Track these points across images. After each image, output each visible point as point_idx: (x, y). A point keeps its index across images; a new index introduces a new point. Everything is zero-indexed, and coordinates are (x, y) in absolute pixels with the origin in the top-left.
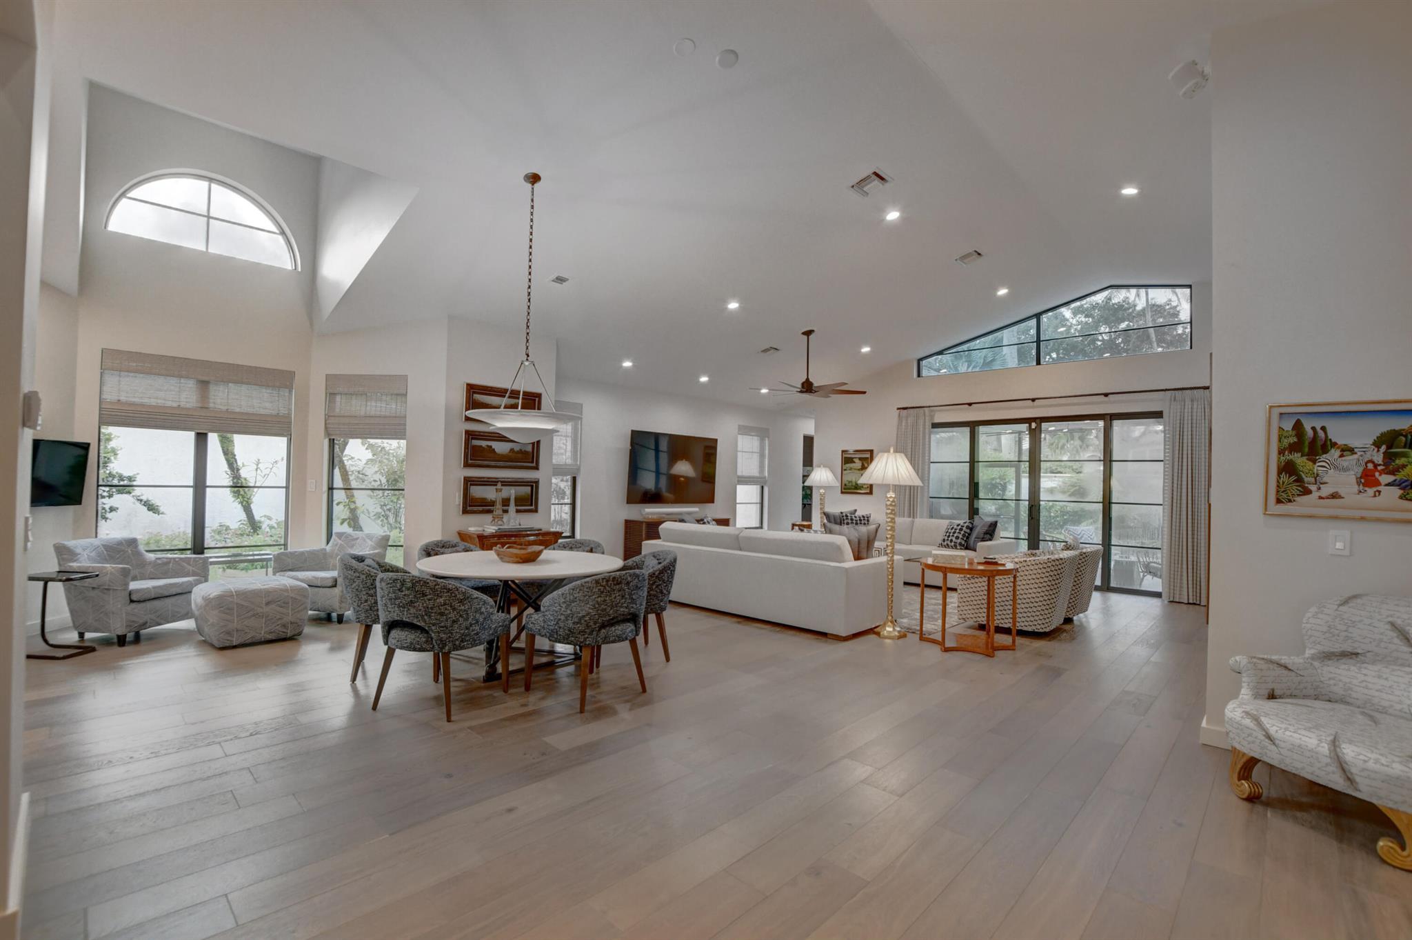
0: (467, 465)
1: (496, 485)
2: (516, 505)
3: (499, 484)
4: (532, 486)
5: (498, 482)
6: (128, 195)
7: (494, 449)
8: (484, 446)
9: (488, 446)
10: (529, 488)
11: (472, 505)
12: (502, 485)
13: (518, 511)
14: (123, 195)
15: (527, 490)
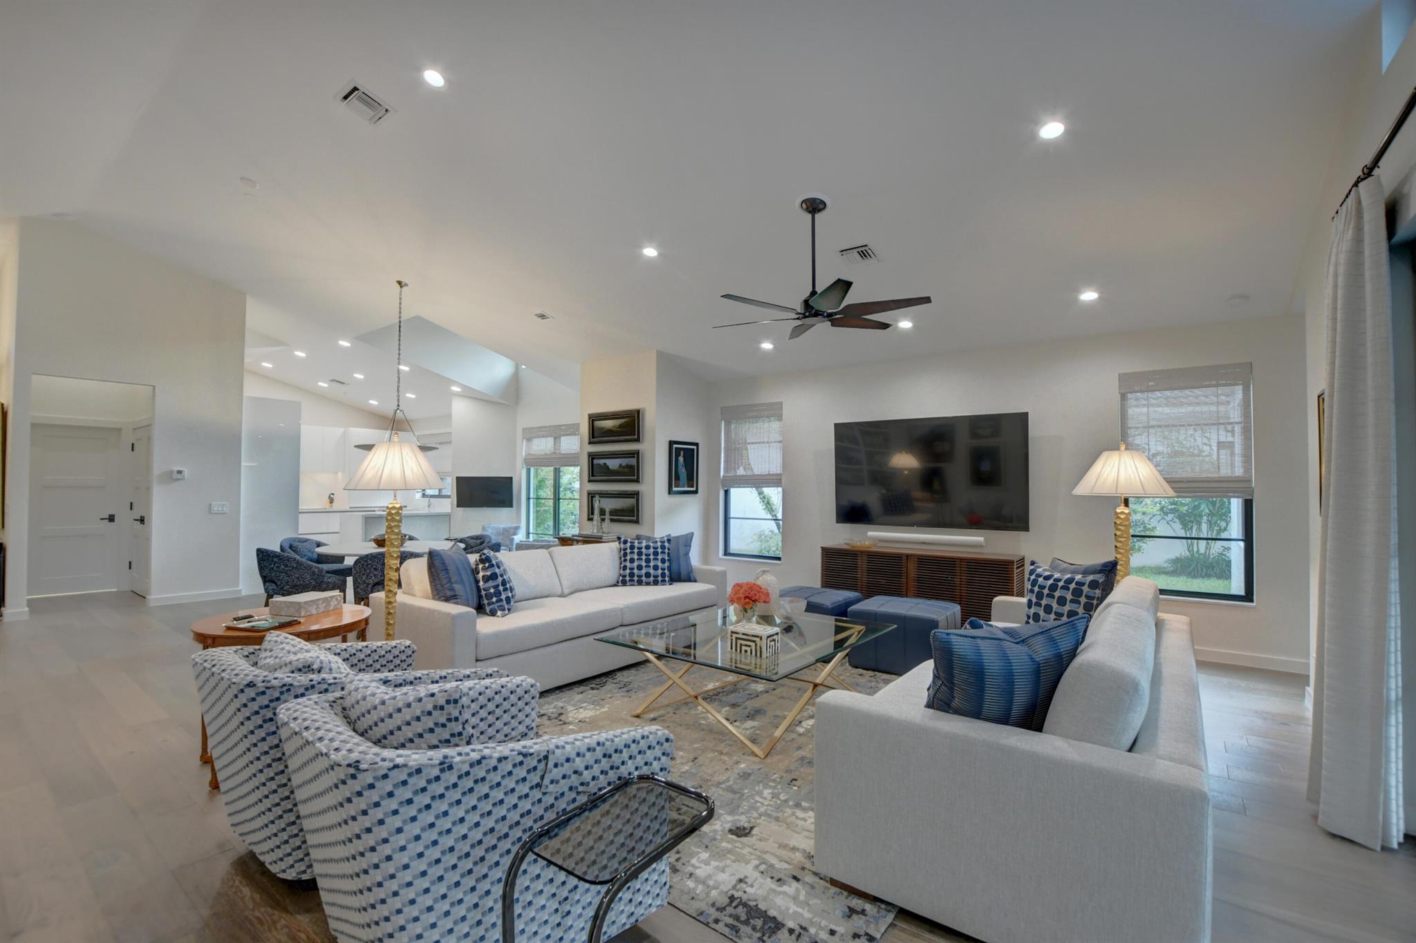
0: (589, 481)
4: (635, 498)
7: (608, 466)
9: (603, 464)
11: (593, 514)
15: (629, 502)
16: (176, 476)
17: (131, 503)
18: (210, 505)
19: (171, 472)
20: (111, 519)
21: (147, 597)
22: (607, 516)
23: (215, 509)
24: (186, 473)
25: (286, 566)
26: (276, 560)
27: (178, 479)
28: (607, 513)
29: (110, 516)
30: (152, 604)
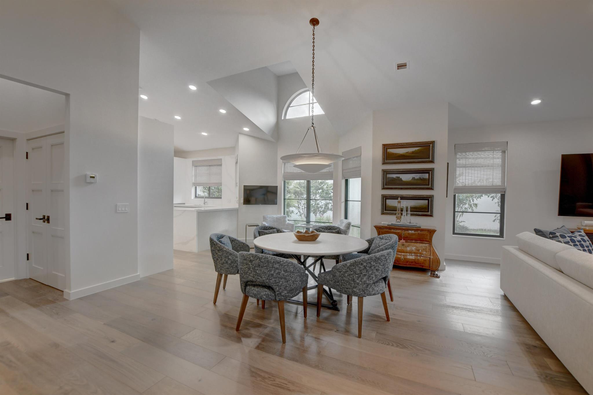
0: (384, 188)
1: (398, 199)
2: (411, 211)
3: (399, 198)
4: (428, 200)
5: (398, 197)
6: (290, 106)
7: (401, 179)
8: (394, 177)
9: (397, 177)
10: (427, 201)
11: (386, 210)
12: (401, 199)
13: (412, 215)
14: (289, 106)
15: (424, 202)
16: (89, 180)
17: (27, 204)
18: (116, 206)
19: (86, 176)
20: (8, 217)
21: (66, 291)
22: (409, 212)
23: (120, 209)
24: (97, 178)
25: (286, 271)
26: (277, 266)
27: (91, 183)
28: (409, 210)
29: (7, 215)
30: (72, 298)
